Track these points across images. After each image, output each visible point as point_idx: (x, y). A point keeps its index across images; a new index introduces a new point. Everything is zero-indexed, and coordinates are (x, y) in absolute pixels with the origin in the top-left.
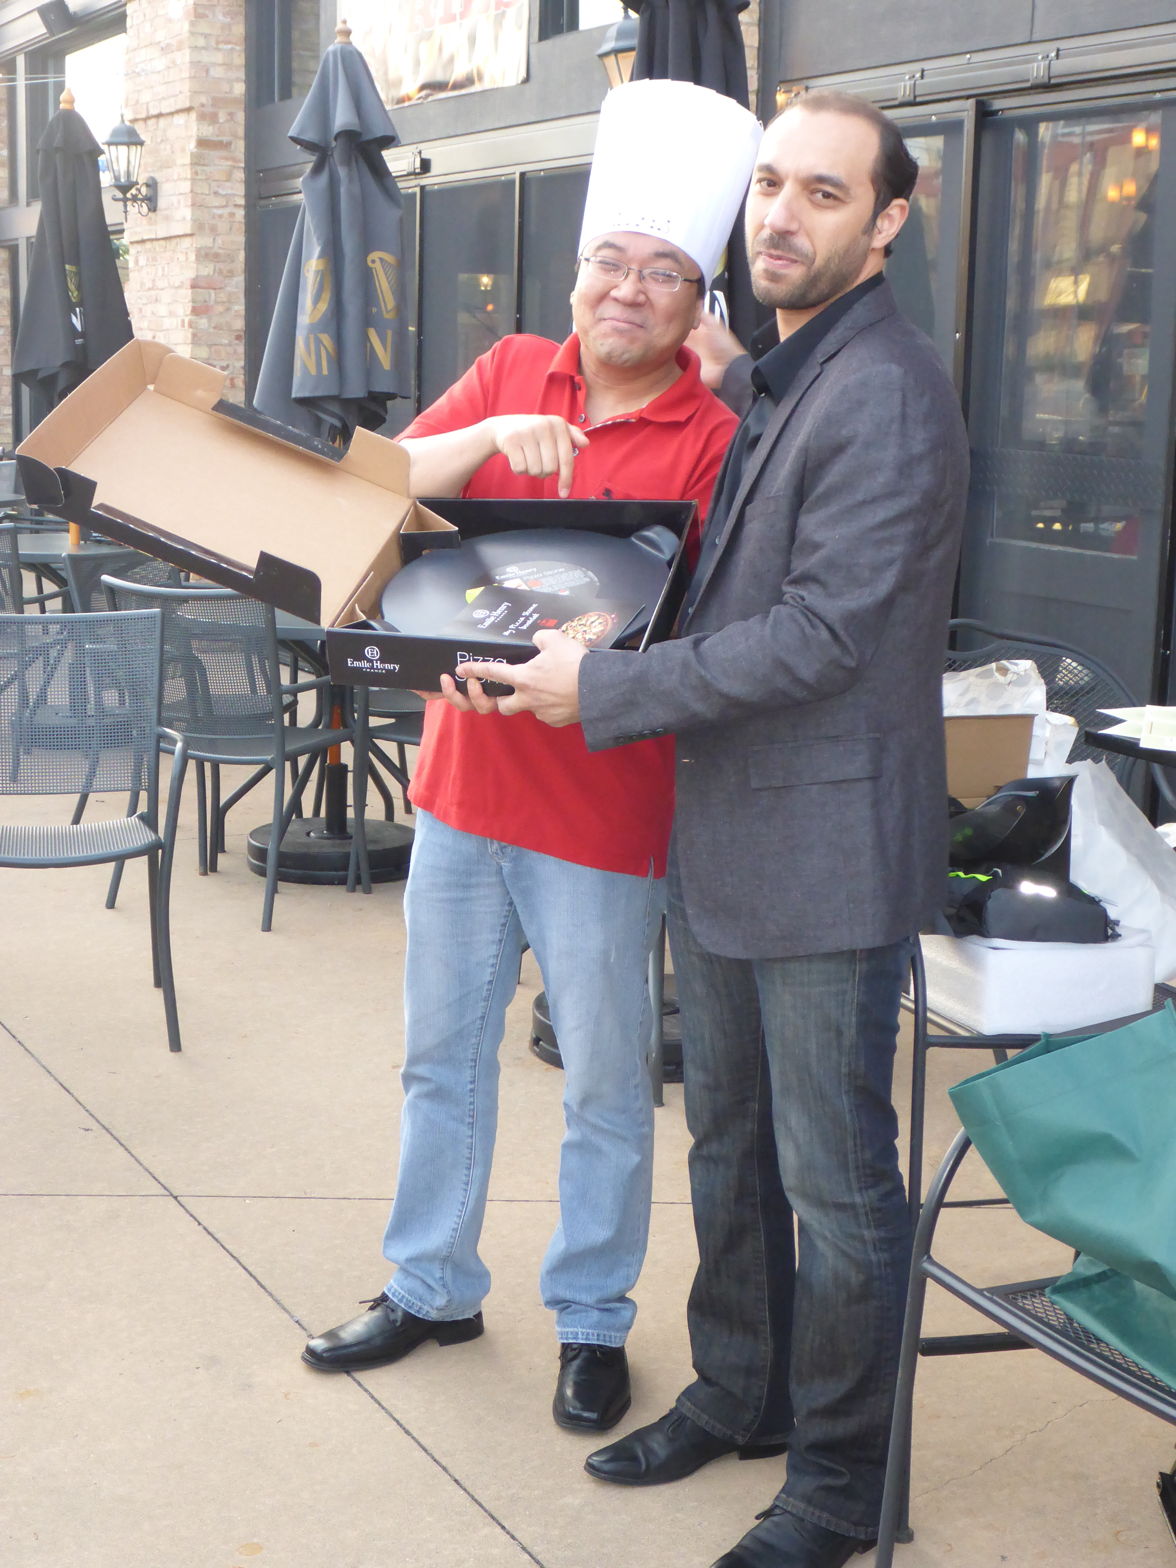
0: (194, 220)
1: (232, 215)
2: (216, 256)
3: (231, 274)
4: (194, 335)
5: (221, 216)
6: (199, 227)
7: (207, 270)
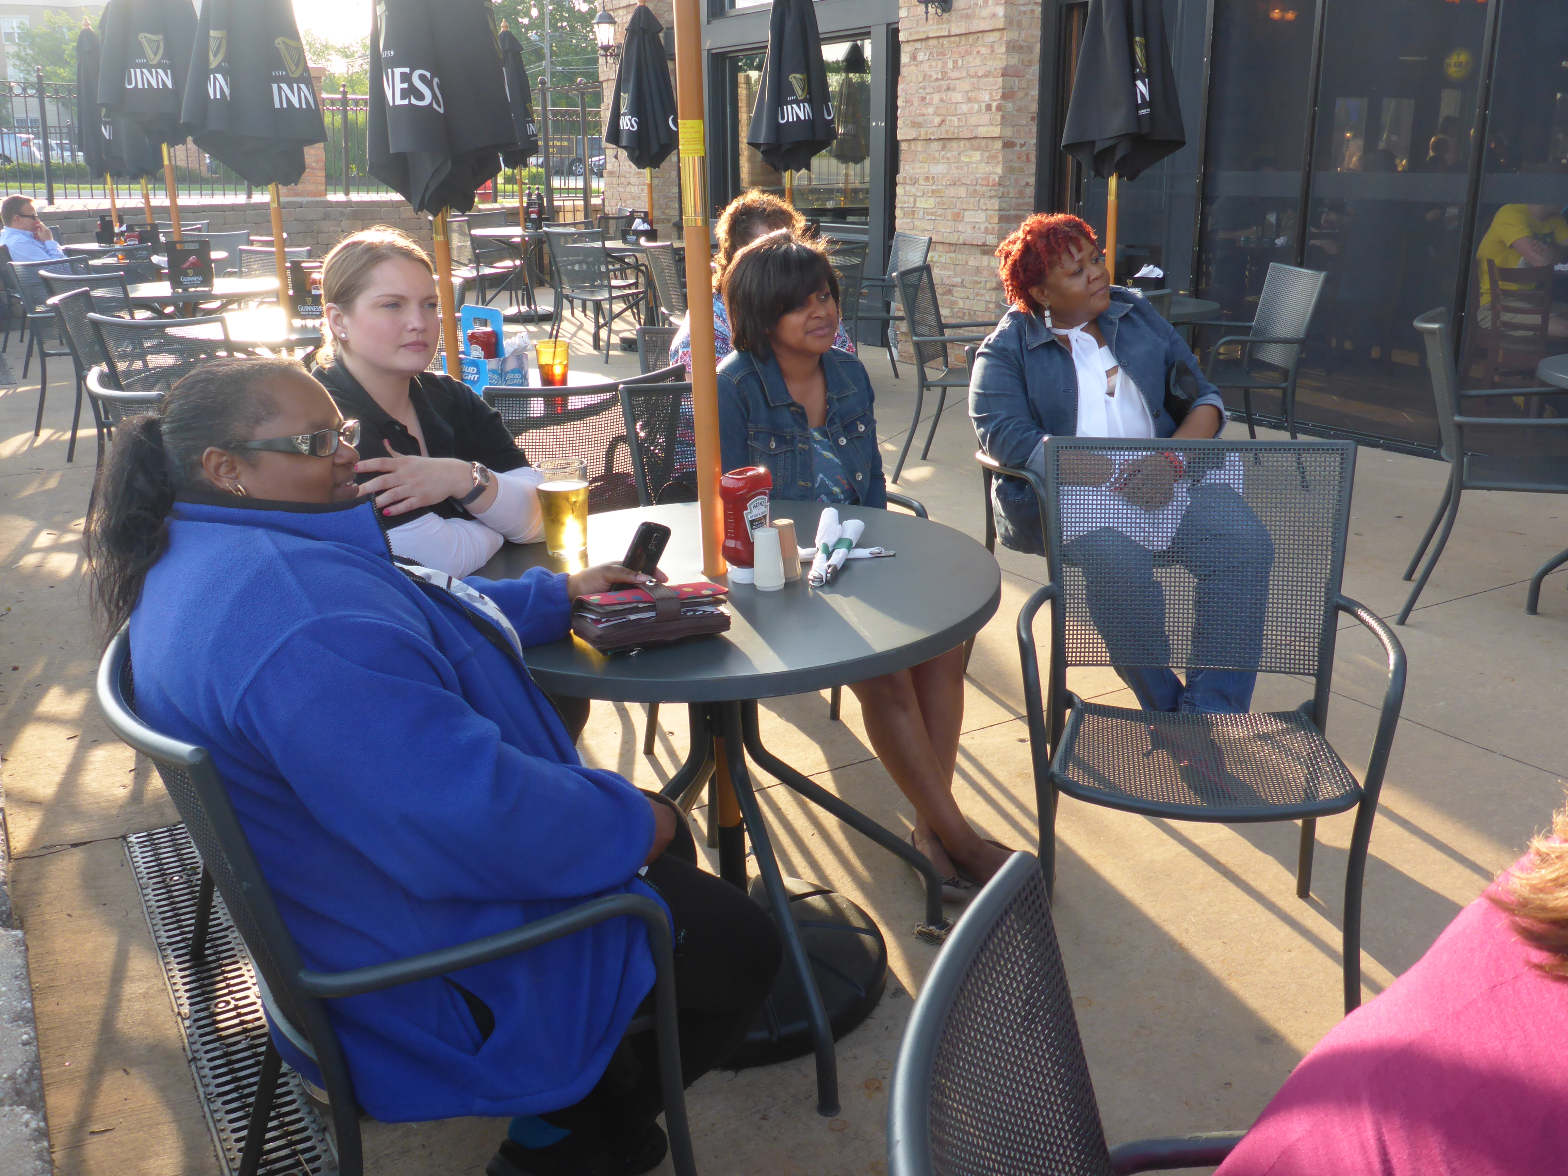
0: (1006, 16)
1: (1033, 11)
2: (1021, 47)
3: (1030, 63)
4: (1003, 117)
5: (1025, 12)
6: (1011, 22)
7: (1014, 60)
